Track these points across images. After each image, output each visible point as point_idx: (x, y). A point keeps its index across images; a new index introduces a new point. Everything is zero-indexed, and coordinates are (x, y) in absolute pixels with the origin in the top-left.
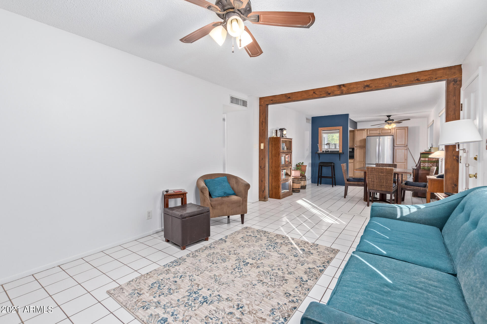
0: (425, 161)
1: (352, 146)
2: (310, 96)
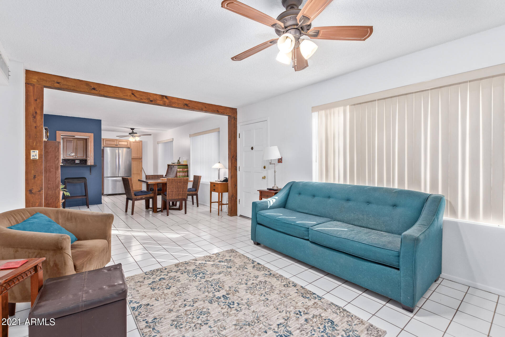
0: (180, 171)
1: (82, 157)
2: (127, 96)
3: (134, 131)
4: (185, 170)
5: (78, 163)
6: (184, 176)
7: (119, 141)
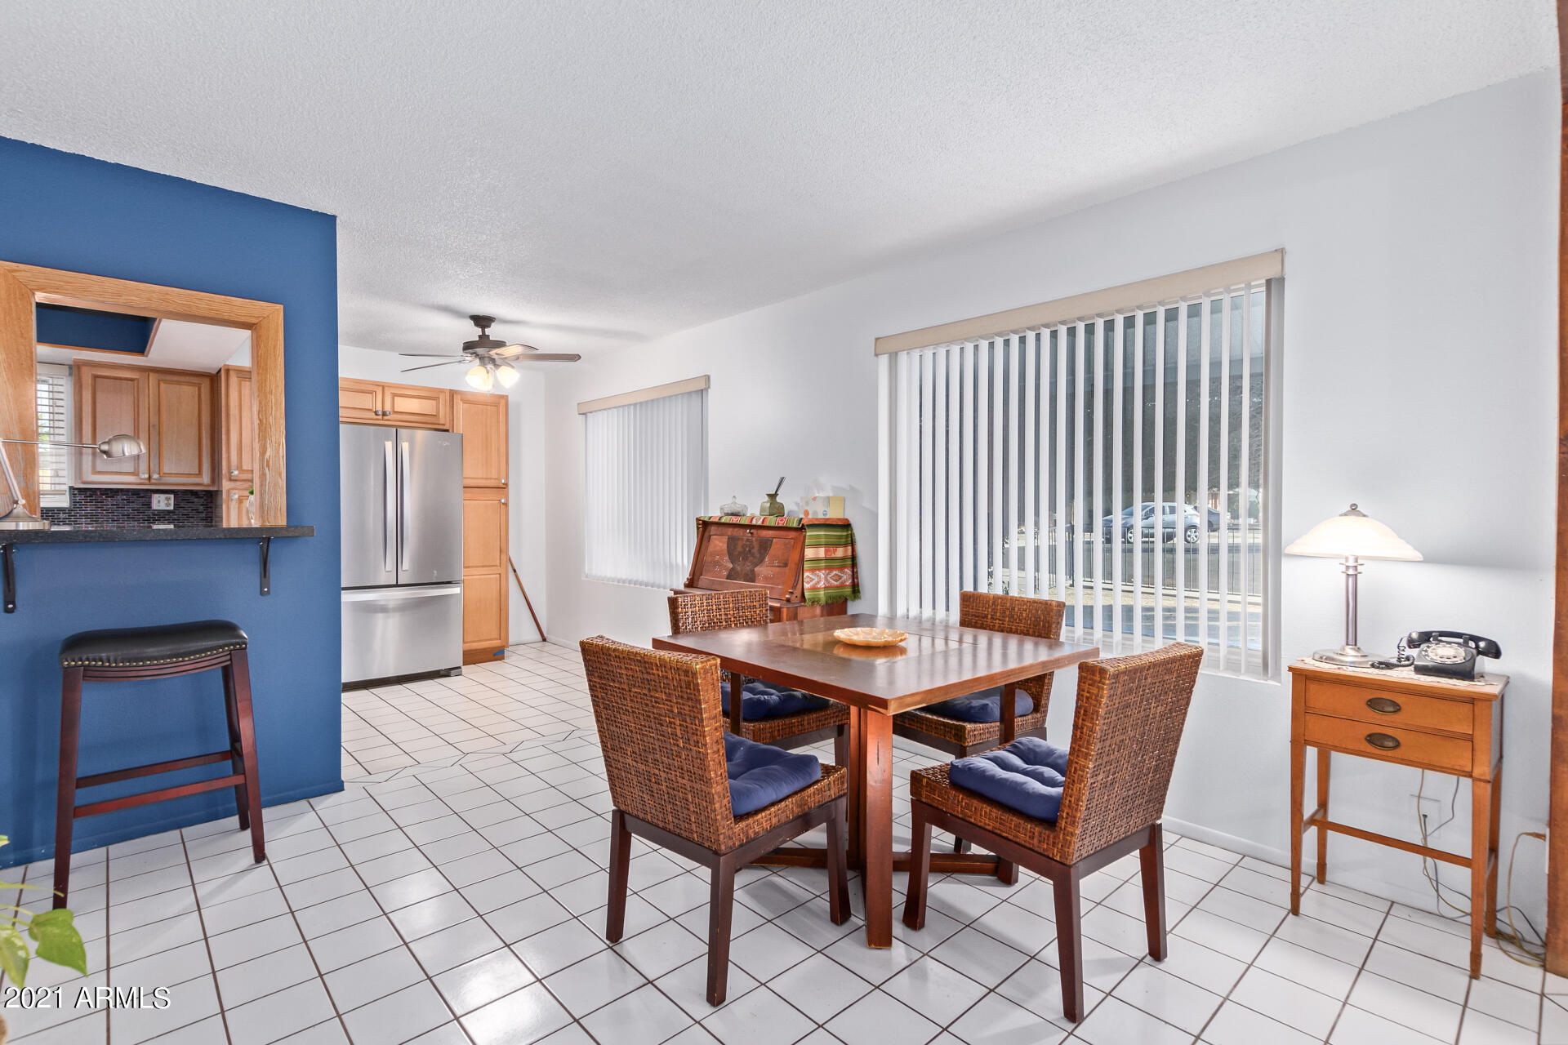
0: (819, 559)
1: (189, 475)
3: (494, 332)
4: (840, 552)
5: (169, 512)
6: (838, 587)
7: (394, 395)
